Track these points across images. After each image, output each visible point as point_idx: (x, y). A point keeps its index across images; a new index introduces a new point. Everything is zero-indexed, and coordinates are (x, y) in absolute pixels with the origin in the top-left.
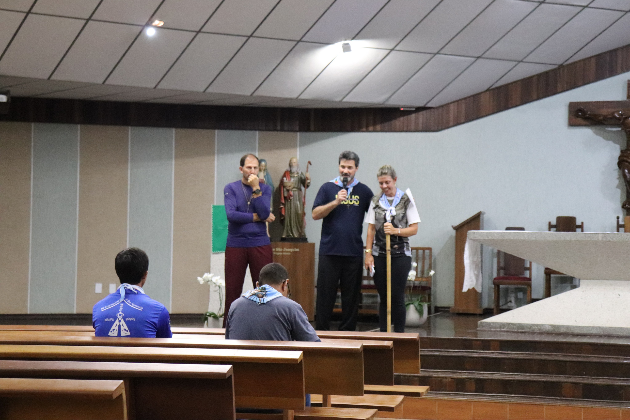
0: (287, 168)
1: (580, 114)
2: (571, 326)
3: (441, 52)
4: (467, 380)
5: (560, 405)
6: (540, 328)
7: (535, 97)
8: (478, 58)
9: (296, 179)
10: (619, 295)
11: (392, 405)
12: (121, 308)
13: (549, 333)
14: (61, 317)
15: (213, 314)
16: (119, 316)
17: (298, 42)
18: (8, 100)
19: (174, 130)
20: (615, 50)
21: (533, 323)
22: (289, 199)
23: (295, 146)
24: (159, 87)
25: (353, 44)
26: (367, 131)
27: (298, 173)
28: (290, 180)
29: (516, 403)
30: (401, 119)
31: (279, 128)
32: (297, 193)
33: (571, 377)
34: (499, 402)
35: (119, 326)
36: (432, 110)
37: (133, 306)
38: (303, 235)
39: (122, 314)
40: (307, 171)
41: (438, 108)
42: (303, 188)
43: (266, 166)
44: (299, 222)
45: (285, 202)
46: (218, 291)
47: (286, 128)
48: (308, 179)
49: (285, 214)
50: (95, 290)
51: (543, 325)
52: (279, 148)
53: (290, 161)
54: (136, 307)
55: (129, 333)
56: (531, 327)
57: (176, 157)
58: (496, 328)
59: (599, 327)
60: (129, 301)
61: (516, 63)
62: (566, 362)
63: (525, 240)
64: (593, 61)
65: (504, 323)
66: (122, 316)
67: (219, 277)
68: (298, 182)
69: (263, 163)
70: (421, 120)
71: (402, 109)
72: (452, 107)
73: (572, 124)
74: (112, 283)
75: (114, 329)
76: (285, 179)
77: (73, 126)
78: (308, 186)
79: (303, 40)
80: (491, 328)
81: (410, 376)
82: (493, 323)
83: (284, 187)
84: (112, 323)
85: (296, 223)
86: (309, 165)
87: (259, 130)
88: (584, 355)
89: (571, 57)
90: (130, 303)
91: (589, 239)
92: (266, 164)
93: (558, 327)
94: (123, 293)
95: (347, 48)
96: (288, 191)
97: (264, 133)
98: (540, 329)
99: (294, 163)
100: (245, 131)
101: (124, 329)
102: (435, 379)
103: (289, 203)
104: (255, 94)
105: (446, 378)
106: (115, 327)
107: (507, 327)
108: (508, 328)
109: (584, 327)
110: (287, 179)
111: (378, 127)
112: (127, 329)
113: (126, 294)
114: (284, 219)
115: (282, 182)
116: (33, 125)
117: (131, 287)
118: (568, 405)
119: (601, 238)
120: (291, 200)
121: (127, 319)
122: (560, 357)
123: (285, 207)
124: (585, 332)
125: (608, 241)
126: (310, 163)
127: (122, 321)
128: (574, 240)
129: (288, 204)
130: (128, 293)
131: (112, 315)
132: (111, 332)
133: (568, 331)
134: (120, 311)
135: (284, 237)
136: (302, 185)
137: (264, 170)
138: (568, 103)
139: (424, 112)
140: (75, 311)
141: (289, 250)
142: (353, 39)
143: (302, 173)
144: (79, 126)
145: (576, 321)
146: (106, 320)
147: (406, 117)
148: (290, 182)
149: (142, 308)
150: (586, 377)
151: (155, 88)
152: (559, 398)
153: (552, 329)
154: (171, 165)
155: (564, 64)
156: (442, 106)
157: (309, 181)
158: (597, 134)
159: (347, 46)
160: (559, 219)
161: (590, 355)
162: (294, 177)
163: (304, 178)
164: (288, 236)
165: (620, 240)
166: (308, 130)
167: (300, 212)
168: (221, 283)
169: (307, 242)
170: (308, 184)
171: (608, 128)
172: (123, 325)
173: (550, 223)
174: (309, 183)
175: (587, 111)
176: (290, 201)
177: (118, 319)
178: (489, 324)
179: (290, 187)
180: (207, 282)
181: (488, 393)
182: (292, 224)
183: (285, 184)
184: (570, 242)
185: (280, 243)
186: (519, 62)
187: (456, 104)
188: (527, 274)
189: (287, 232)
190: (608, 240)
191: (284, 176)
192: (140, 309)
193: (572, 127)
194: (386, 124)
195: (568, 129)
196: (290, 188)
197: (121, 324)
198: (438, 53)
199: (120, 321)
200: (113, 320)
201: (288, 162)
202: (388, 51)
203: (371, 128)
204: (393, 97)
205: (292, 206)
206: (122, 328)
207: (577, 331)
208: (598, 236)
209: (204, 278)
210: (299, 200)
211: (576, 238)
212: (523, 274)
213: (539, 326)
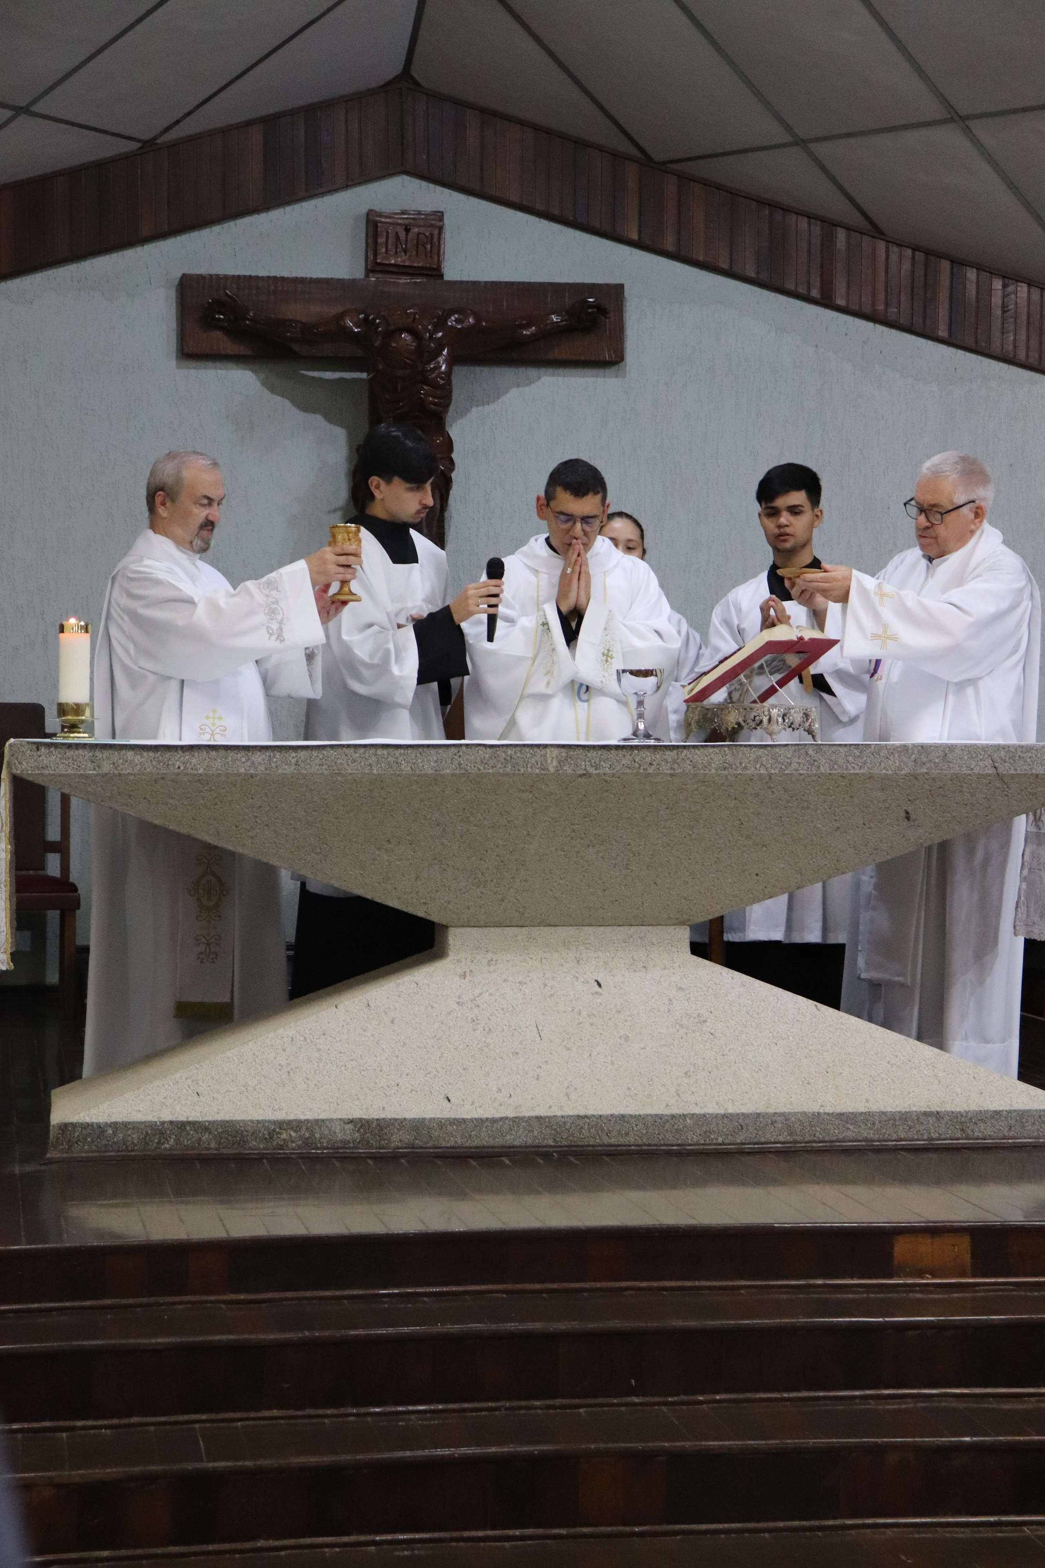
1: (221, 317)
2: (432, 1120)
6: (307, 1135)
10: (599, 985)
13: (345, 1157)
20: (327, 105)
21: (280, 1116)
51: (319, 1122)
56: (272, 1134)
59: (539, 1118)
61: (7, 114)
64: (256, 136)
65: (163, 1123)
73: (191, 350)
80: (106, 1148)
82: (115, 1126)
89: (189, 114)
91: (508, 769)
93: (382, 1126)
98: (308, 1142)
109: (480, 1122)
119: (555, 763)
124: (484, 1139)
125: (581, 776)
128: (453, 775)
133: (422, 1143)
138: (179, 275)
153: (357, 1136)
155: (158, 141)
158: (273, 390)
165: (628, 771)
171: (307, 370)
175: (247, 310)
178: (97, 1130)
184: (437, 779)
186: (19, 111)
190: (580, 772)
193: (193, 363)
195: (178, 367)
207: (454, 1140)
208: (545, 756)
211: (460, 764)
212: (43, 867)
213: (304, 1128)
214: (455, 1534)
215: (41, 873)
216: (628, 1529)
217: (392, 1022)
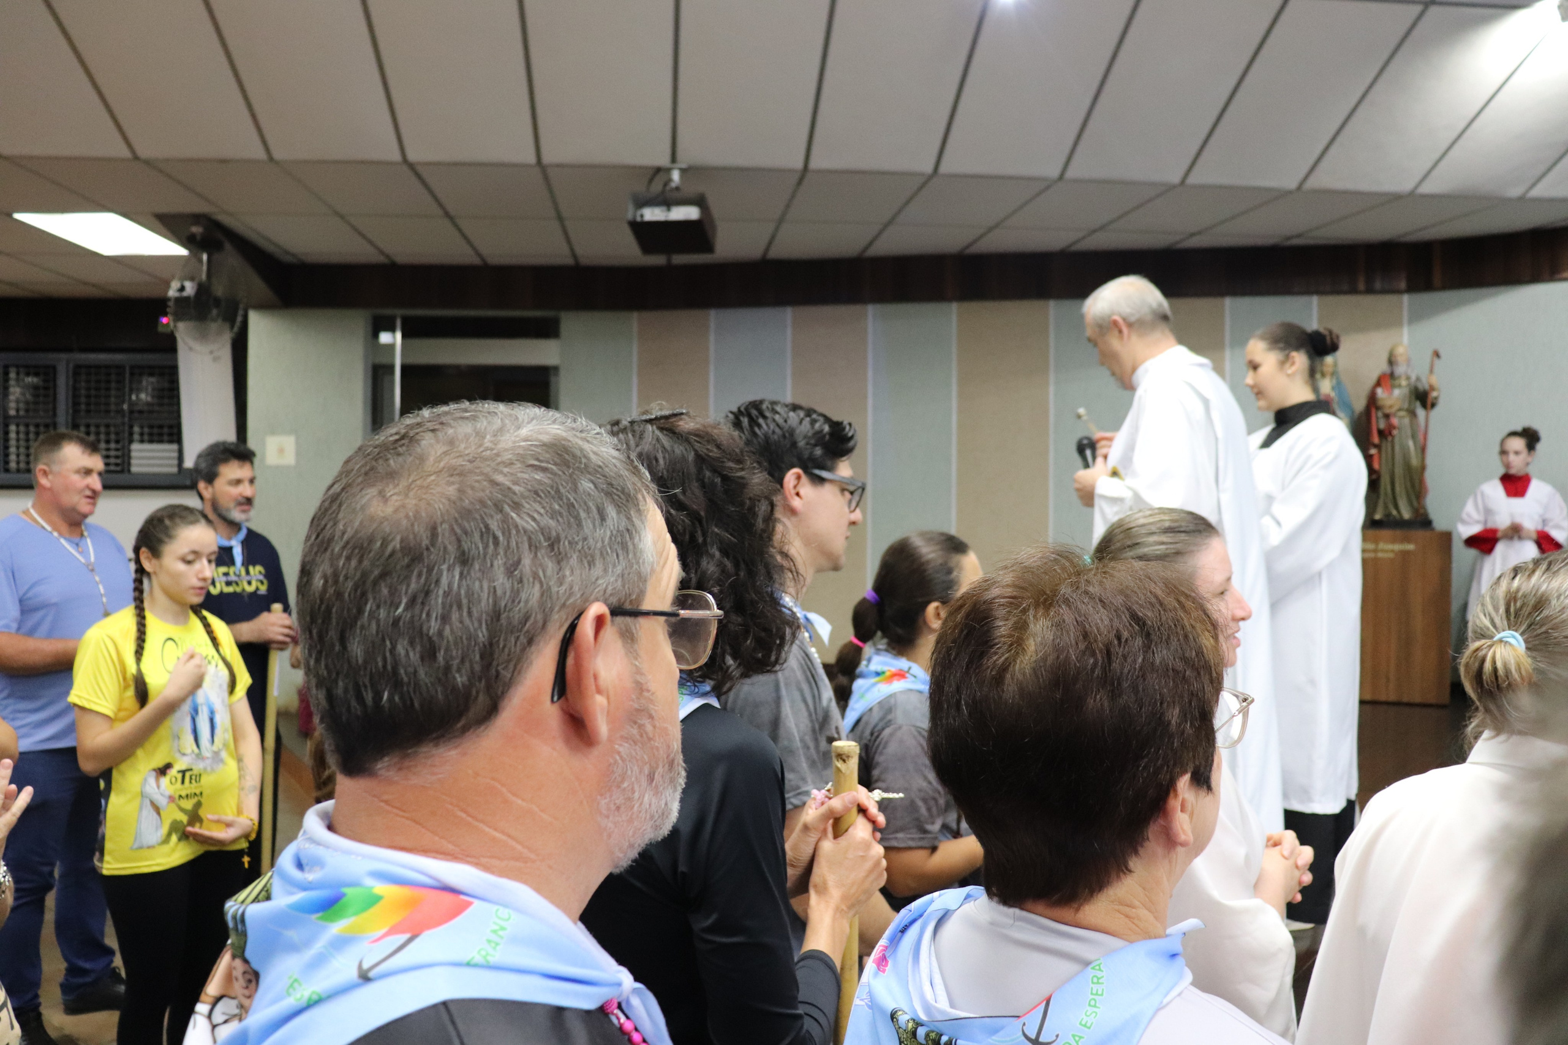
0: (1384, 367)
9: (1406, 391)
17: (1428, 5)
22: (1390, 434)
23: (1399, 323)
24: (1071, 173)
27: (1408, 378)
28: (1391, 393)
31: (1361, 286)
32: (1407, 421)
38: (1422, 513)
40: (1431, 371)
42: (1421, 412)
43: (1335, 365)
44: (1413, 486)
45: (1380, 440)
47: (1378, 285)
48: (1433, 391)
49: (1381, 468)
53: (1391, 353)
68: (1410, 397)
69: (1329, 360)
77: (940, 305)
78: (1433, 405)
83: (1378, 408)
85: (1406, 487)
86: (1436, 359)
87: (1319, 293)
92: (1335, 362)
96: (1387, 416)
97: (1331, 299)
99: (1400, 356)
100: (1288, 298)
103: (1389, 445)
104: (1308, 184)
110: (1385, 391)
114: (1378, 478)
115: (1372, 398)
120: (1393, 437)
123: (1380, 452)
126: (1437, 355)
129: (1387, 446)
135: (1377, 517)
136: (1418, 404)
137: (1332, 374)
141: (1390, 547)
143: (1418, 379)
148: (1393, 398)
151: (1063, 176)
157: (1434, 395)
162: (1400, 386)
163: (1424, 388)
164: (1387, 516)
166: (1428, 287)
167: (1415, 462)
169: (1433, 529)
170: (1435, 401)
174: (1436, 398)
176: (1392, 441)
179: (1391, 407)
182: (1398, 490)
183: (1380, 403)
189: (1386, 507)
191: (1378, 383)
196: (1393, 410)
201: (1386, 356)
205: (1397, 448)
210: (1414, 437)
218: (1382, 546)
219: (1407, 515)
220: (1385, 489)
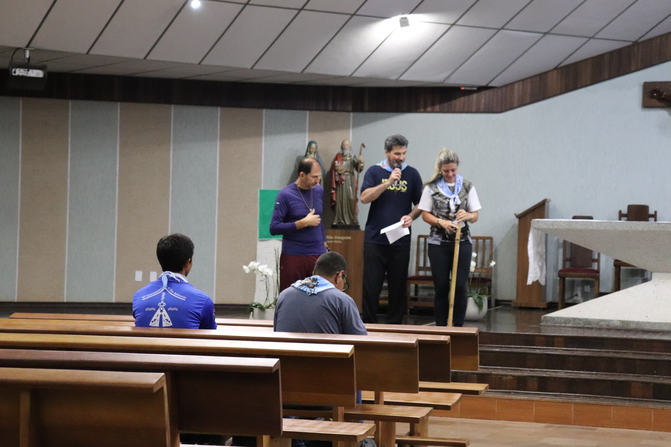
0: (339, 150)
1: (655, 95)
2: (642, 322)
3: (505, 27)
4: (529, 378)
5: (629, 406)
6: (608, 323)
7: (607, 76)
8: (545, 34)
9: (349, 162)
11: (448, 403)
12: (163, 297)
13: (617, 329)
14: (99, 306)
15: (259, 305)
16: (160, 306)
17: (353, 15)
18: (44, 75)
19: (219, 109)
21: (601, 318)
22: (341, 183)
24: (204, 63)
25: (412, 18)
26: (425, 112)
27: (350, 156)
28: (342, 164)
29: (581, 403)
30: (462, 99)
31: (331, 108)
32: (349, 177)
33: (641, 376)
34: (562, 402)
35: (161, 316)
36: (496, 90)
37: (176, 295)
38: (355, 222)
39: (164, 303)
40: (360, 154)
41: (501, 87)
42: (356, 173)
43: (316, 148)
44: (351, 208)
45: (336, 186)
46: (265, 281)
47: (338, 108)
48: (361, 163)
49: (336, 200)
50: (134, 277)
51: (611, 321)
52: (330, 129)
53: (343, 143)
54: (178, 296)
55: (171, 324)
56: (598, 322)
57: (221, 139)
58: (560, 323)
60: (171, 290)
61: (587, 39)
62: (635, 360)
63: (593, 230)
65: (570, 318)
66: (163, 306)
67: (266, 266)
68: (351, 166)
69: (313, 145)
70: (483, 101)
71: (463, 88)
72: (516, 86)
73: (646, 105)
74: (153, 271)
75: (156, 319)
76: (336, 162)
77: (112, 104)
78: (361, 170)
79: (358, 13)
80: (556, 323)
81: (468, 373)
82: (558, 318)
83: (336, 171)
84: (153, 313)
85: (348, 210)
86: (363, 148)
87: (309, 110)
88: (656, 353)
89: (647, 33)
90: (173, 292)
91: (663, 229)
92: (317, 146)
93: (628, 323)
94: (165, 282)
95: (404, 23)
96: (340, 175)
97: (315, 113)
98: (608, 325)
99: (347, 145)
100: (294, 112)
101: (166, 319)
102: (495, 376)
104: (306, 71)
105: (506, 376)
106: (156, 317)
107: (572, 323)
108: (574, 323)
109: (655, 323)
110: (339, 162)
111: (437, 107)
112: (169, 320)
113: (168, 282)
114: (335, 205)
115: (333, 165)
116: (70, 103)
117: (173, 275)
118: (637, 406)
120: (343, 185)
121: (169, 309)
122: (629, 355)
123: (336, 192)
124: (657, 328)
126: (363, 145)
127: (164, 311)
129: (339, 189)
130: (171, 281)
131: (154, 304)
132: (152, 322)
133: (638, 327)
134: (162, 301)
135: (335, 224)
136: (354, 169)
137: (315, 152)
138: (642, 82)
139: (487, 92)
140: (114, 300)
141: (340, 238)
142: (411, 13)
143: (355, 156)
144: (119, 104)
145: (647, 317)
146: (147, 309)
147: (467, 97)
148: (342, 166)
149: (186, 298)
150: (657, 376)
151: (200, 63)
152: (627, 398)
153: (621, 325)
154: (216, 146)
155: (639, 41)
156: (506, 86)
157: (362, 165)
159: (404, 20)
160: (630, 207)
161: (662, 353)
162: (346, 160)
163: (357, 161)
164: (339, 223)
166: (362, 110)
167: (352, 197)
168: (267, 273)
169: (360, 230)
170: (361, 168)
172: (165, 316)
173: (620, 212)
175: (663, 93)
176: (342, 187)
177: (159, 309)
178: (553, 319)
179: (341, 170)
180: (253, 271)
181: (551, 392)
182: (344, 210)
183: (337, 168)
184: (642, 232)
185: (331, 231)
186: (590, 38)
187: (521, 83)
188: (595, 266)
189: (339, 219)
191: (336, 159)
192: (183, 298)
193: (647, 109)
194: (446, 104)
195: (642, 111)
196: (342, 172)
197: (163, 314)
198: (502, 28)
199: (161, 311)
200: (154, 309)
201: (340, 144)
202: (448, 26)
203: (429, 109)
204: (453, 76)
205: (344, 191)
206: (164, 318)
207: (647, 328)
209: (250, 266)
210: (352, 185)
211: (649, 228)
212: (591, 266)
213: (607, 322)
214: (601, 396)
215: (590, 268)
216: (643, 399)
217: (634, 296)
218: (336, 237)
219: (348, 223)
220: (339, 211)
